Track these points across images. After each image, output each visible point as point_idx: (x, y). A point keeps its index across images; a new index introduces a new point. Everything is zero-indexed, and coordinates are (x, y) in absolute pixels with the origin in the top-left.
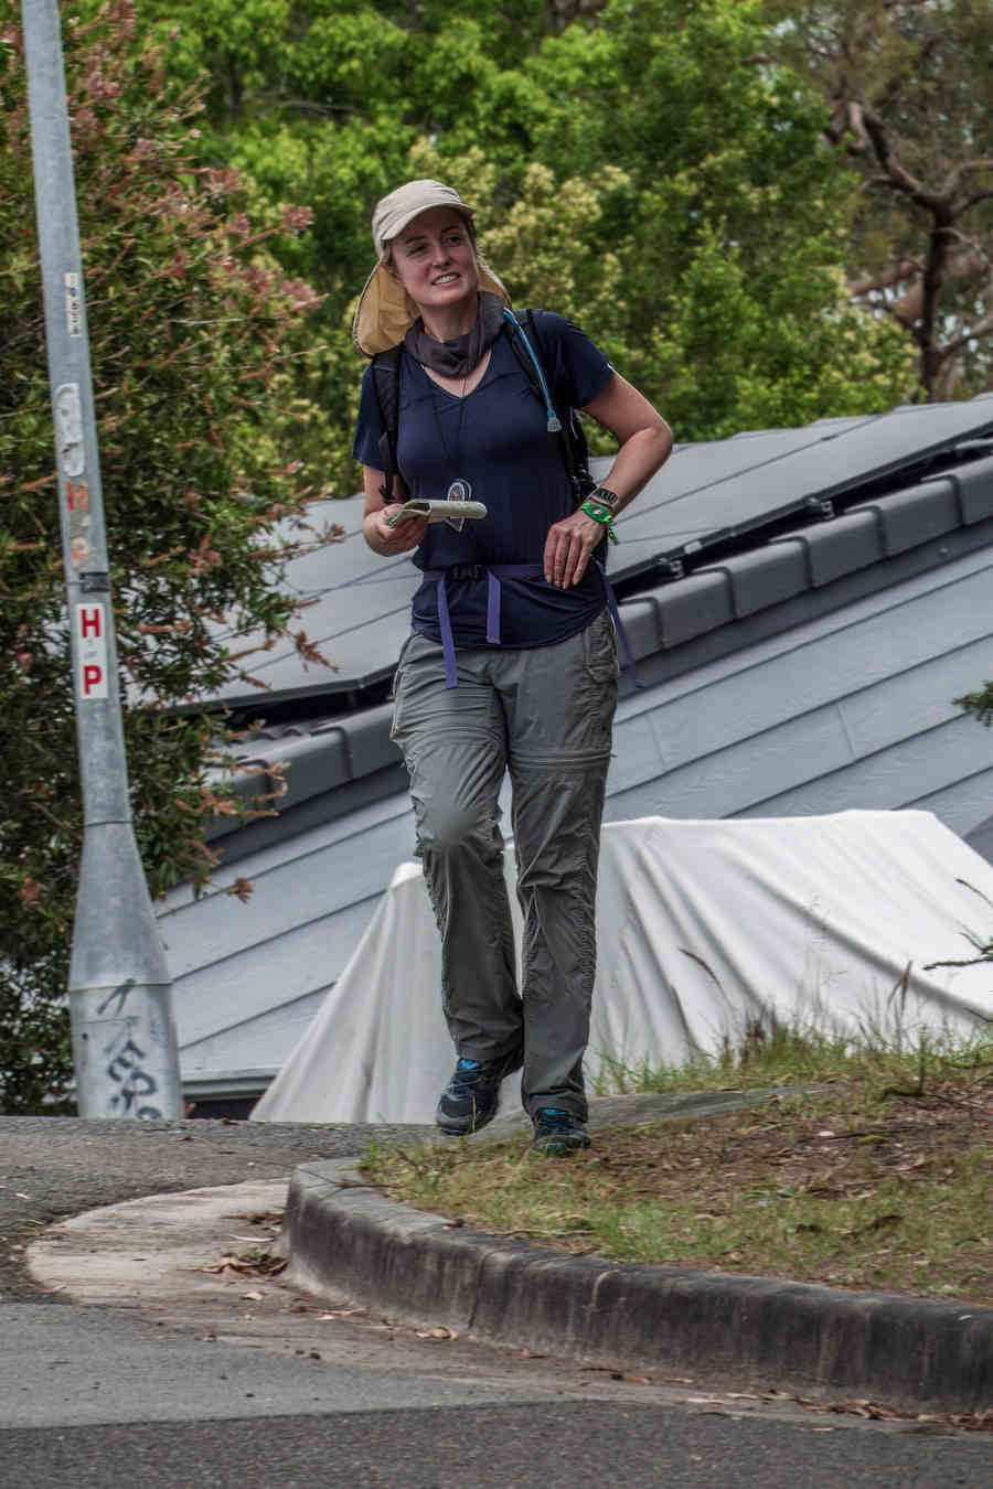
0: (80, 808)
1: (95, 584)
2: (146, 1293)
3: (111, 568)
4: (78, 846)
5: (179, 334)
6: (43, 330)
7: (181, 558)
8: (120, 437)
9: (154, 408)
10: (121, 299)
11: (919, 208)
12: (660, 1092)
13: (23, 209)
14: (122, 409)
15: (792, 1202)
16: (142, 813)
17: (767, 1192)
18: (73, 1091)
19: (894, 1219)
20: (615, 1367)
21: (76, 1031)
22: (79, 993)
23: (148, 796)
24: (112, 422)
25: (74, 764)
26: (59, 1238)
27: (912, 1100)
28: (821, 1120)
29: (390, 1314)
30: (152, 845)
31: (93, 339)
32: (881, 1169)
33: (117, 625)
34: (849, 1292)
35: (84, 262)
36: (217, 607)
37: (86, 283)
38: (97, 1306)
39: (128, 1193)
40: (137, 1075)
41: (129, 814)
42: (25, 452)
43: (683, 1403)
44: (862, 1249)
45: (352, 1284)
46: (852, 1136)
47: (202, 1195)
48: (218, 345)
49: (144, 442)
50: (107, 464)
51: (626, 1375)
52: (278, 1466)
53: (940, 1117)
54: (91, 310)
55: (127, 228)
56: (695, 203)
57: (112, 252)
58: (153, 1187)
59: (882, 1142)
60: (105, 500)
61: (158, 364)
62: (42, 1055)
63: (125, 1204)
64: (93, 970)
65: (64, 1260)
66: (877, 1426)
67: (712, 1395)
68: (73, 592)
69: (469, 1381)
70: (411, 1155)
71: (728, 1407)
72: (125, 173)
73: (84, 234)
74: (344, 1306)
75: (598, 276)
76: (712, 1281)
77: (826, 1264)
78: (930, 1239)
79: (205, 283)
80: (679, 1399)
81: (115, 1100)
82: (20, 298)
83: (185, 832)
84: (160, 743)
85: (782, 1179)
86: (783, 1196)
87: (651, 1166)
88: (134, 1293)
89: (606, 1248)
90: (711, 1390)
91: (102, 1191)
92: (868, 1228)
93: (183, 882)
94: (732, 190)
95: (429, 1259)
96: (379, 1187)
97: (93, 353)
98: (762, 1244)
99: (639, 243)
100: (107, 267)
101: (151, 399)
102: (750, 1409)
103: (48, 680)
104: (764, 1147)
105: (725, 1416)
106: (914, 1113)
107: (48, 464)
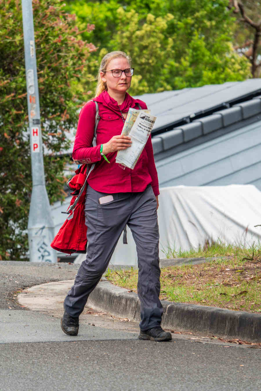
0: (31, 181)
1: (37, 122)
2: (49, 308)
3: (41, 119)
4: (31, 191)
5: (59, 57)
6: (24, 56)
7: (59, 116)
8: (44, 84)
9: (53, 77)
10: (44, 48)
11: (252, 28)
12: (184, 258)
13: (19, 24)
14: (44, 77)
15: (219, 287)
16: (48, 182)
17: (212, 284)
18: (29, 255)
19: (245, 292)
20: (172, 329)
21: (30, 239)
22: (31, 229)
23: (49, 178)
24: (42, 80)
25: (30, 169)
26: (26, 293)
27: (250, 261)
28: (226, 266)
29: (113, 314)
30: (50, 191)
31: (37, 58)
32: (242, 279)
33: (42, 133)
34: (234, 311)
35: (35, 38)
36: (68, 129)
37: (36, 44)
38: (36, 311)
39: (45, 282)
40: (45, 251)
41: (44, 182)
42: (19, 87)
43: (190, 339)
44: (237, 300)
45: (103, 306)
46: (235, 270)
47: (64, 282)
48: (69, 60)
49: (50, 85)
50: (40, 91)
51: (175, 332)
52: (84, 354)
53: (257, 266)
54: (37, 50)
55: (47, 29)
56: (193, 25)
57: (42, 36)
58: (51, 280)
59: (242, 272)
60: (40, 100)
61: (54, 65)
62: (21, 245)
63: (43, 284)
64: (34, 224)
65: (27, 299)
66: (241, 346)
67: (197, 337)
68: (31, 124)
69: (133, 332)
70: (119, 273)
71: (202, 341)
72: (46, 15)
73: (35, 31)
74: (101, 312)
75: (167, 44)
76: (198, 307)
77: (228, 303)
78: (255, 297)
79: (66, 44)
80: (189, 338)
81: (39, 258)
82: (18, 47)
83: (59, 187)
84: (52, 164)
85: (217, 281)
86: (216, 285)
87: (182, 277)
88: (46, 308)
89: (170, 298)
90: (197, 336)
91: (38, 281)
92: (239, 294)
93: (58, 200)
94: (202, 22)
95: (123, 300)
96: (111, 281)
97: (37, 62)
98: (211, 298)
99: (178, 35)
100: (41, 39)
101: (52, 74)
102: (208, 341)
103: (23, 147)
104: (211, 273)
105: (201, 343)
106: (250, 265)
107: (25, 90)
